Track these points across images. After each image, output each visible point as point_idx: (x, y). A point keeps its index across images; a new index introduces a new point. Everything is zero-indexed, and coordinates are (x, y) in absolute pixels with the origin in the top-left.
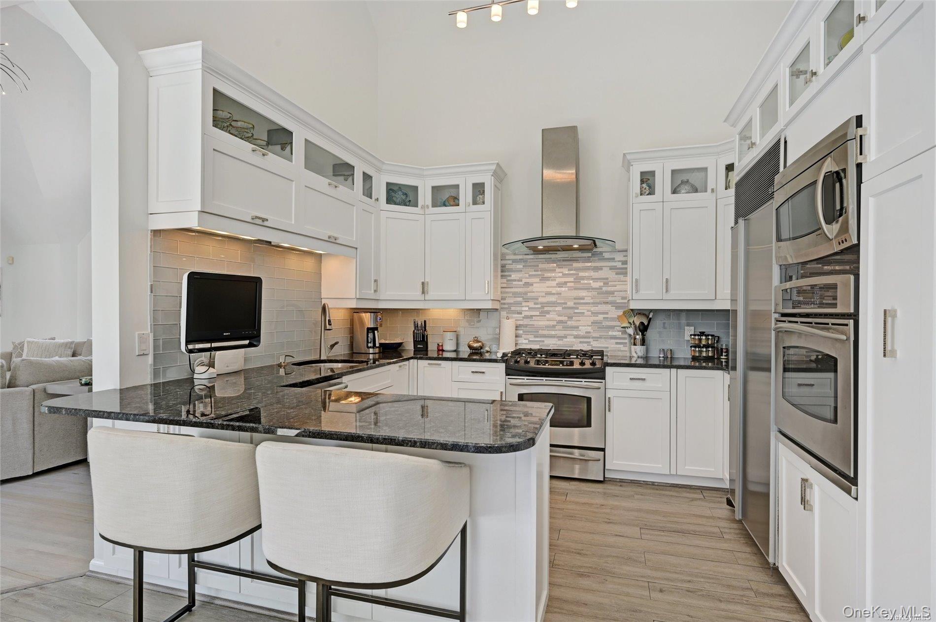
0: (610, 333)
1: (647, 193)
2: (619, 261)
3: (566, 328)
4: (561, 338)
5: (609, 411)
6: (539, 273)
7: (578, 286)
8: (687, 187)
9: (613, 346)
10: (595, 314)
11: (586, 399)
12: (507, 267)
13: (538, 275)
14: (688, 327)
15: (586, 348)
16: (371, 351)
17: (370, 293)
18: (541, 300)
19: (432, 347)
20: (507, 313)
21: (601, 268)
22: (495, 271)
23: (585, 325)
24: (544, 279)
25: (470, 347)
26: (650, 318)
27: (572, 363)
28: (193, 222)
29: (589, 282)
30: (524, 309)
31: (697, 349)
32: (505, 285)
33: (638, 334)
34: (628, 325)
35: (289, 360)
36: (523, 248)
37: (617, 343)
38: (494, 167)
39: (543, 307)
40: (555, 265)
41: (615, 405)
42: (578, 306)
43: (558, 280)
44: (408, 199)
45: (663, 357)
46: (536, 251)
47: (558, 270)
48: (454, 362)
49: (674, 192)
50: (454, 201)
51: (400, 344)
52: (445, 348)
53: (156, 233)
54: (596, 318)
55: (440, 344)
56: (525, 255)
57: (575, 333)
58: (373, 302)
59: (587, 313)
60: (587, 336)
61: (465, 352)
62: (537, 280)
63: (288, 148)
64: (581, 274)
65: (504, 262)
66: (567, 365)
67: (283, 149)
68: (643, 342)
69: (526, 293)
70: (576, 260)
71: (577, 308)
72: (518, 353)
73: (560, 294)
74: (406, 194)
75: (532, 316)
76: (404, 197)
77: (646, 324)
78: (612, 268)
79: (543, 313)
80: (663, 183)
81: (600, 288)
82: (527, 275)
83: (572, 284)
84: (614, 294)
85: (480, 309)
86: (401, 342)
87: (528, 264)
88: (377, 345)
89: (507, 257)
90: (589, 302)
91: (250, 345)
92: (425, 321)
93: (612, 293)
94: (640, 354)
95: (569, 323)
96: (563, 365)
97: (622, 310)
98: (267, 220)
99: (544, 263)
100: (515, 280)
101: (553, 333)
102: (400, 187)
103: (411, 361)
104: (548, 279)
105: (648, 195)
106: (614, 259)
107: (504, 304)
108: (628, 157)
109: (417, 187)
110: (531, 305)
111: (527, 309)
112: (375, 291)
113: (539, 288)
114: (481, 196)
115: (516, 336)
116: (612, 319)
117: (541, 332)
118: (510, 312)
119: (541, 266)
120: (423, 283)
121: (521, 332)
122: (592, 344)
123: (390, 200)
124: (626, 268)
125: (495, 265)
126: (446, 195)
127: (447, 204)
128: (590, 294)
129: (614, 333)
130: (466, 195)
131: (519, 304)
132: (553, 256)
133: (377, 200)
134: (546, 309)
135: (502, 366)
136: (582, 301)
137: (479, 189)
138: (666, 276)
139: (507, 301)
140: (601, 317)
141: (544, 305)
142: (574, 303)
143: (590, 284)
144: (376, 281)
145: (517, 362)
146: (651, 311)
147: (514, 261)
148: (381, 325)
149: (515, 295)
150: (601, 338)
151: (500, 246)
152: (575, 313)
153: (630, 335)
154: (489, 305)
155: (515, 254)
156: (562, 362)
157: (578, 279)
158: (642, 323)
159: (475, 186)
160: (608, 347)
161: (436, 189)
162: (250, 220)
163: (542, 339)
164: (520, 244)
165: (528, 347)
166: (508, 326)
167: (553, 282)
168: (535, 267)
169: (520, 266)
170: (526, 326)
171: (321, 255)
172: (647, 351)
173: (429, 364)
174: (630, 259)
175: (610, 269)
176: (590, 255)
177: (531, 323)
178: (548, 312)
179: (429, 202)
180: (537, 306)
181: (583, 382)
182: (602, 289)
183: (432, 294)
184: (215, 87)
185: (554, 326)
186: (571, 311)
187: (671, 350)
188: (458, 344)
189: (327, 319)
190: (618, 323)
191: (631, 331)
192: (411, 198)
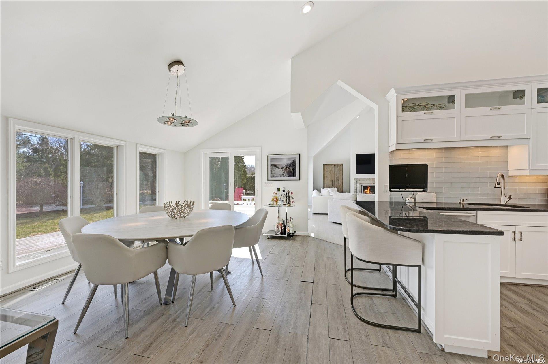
91: (424, 191)
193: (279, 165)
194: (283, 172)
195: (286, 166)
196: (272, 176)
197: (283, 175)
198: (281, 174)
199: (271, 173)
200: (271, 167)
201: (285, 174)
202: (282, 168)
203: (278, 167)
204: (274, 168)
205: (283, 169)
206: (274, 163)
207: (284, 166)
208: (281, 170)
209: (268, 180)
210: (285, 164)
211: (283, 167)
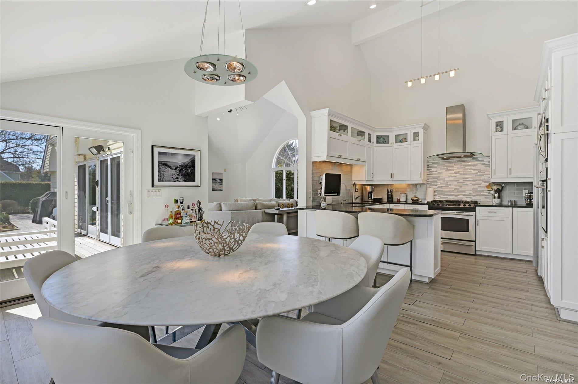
0: (482, 194)
1: (499, 131)
2: (486, 161)
3: (460, 191)
4: (456, 196)
5: (478, 225)
6: (445, 168)
7: (465, 173)
8: (522, 127)
9: (483, 199)
10: (473, 185)
11: (466, 220)
12: (430, 166)
13: (445, 169)
14: (525, 190)
15: (468, 200)
16: (370, 200)
17: (370, 179)
18: (446, 179)
19: (395, 200)
20: (430, 185)
21: (477, 165)
22: (424, 167)
23: (468, 190)
24: (447, 170)
25: (412, 200)
26: (503, 187)
27: (460, 205)
28: (325, 159)
29: (471, 171)
30: (438, 183)
31: (528, 200)
32: (429, 174)
33: (496, 194)
34: (491, 190)
35: (345, 202)
36: (437, 158)
37: (485, 198)
38: (423, 125)
39: (447, 182)
40: (453, 164)
41: (481, 223)
42: (465, 181)
43: (455, 171)
44: (385, 141)
45: (510, 204)
46: (443, 159)
47: (455, 166)
48: (405, 205)
49: (515, 129)
50: (405, 140)
51: (381, 199)
52: (401, 200)
53: (313, 162)
54: (474, 187)
55: (399, 199)
56: (439, 160)
57: (464, 193)
58: (371, 182)
59: (469, 185)
60: (470, 195)
61: (410, 201)
62: (445, 171)
63: (346, 131)
64: (466, 168)
65: (428, 164)
66: (457, 206)
67: (344, 131)
68: (499, 197)
69: (439, 177)
70: (464, 161)
71: (465, 183)
72: (434, 201)
73: (456, 177)
74: (384, 139)
75: (442, 187)
76: (383, 140)
77: (500, 189)
78: (482, 164)
79: (447, 185)
80: (508, 126)
81: (477, 173)
82: (439, 169)
83: (462, 172)
84: (484, 176)
85: (417, 184)
86: (381, 197)
87: (440, 164)
88: (373, 198)
89: (430, 162)
90: (471, 179)
91: (337, 195)
92: (392, 189)
93: (483, 175)
94: (497, 203)
95: (461, 189)
96: (455, 206)
97: (488, 183)
98: (342, 156)
99: (447, 163)
100: (434, 171)
101: (452, 193)
102: (381, 136)
103: (387, 204)
104: (450, 170)
105: (500, 131)
106: (484, 160)
107: (428, 181)
108: (489, 116)
109: (389, 136)
110: (442, 182)
111: (439, 183)
112: (372, 178)
113: (445, 174)
114: (417, 137)
115: (434, 195)
116: (483, 187)
117: (446, 193)
118: (431, 184)
119: (446, 165)
120: (391, 174)
121: (436, 193)
122: (472, 198)
123: (378, 142)
124: (489, 164)
125: (424, 166)
126: (401, 138)
127: (402, 141)
128: (471, 176)
129: (484, 194)
130: (410, 137)
131: (436, 181)
132: (452, 160)
133: (373, 143)
134: (449, 183)
135: (427, 206)
136: (467, 180)
137: (416, 135)
138: (510, 167)
139: (430, 180)
140: (477, 186)
141: (448, 182)
142: (463, 181)
143: (471, 172)
144: (372, 174)
145: (433, 205)
146: (504, 183)
147: (433, 163)
148: (374, 191)
149: (434, 177)
150: (477, 196)
151: (426, 157)
152: (463, 185)
153: (492, 194)
154: (421, 182)
155: (434, 160)
156: (455, 205)
157: (465, 170)
158: (498, 189)
159: (414, 133)
160: (480, 200)
161: (397, 136)
162: (337, 157)
163: (447, 196)
164: (435, 156)
165: (440, 200)
166: (430, 191)
167: (452, 172)
168: (444, 166)
169: (436, 165)
170: (439, 191)
171: (352, 165)
172: (501, 201)
173: (395, 206)
174: (490, 160)
175: (482, 165)
176: (471, 159)
177: (442, 189)
178: (450, 185)
179: (394, 141)
180: (444, 182)
181: (465, 213)
182: (477, 174)
183: (395, 178)
184: (331, 119)
185: (453, 191)
186: (462, 184)
187: (515, 201)
188: (407, 199)
189: (356, 188)
190: (486, 189)
191: (493, 192)
192: (386, 140)
193: (171, 163)
194: (178, 175)
195: (182, 166)
196: (159, 180)
197: (177, 178)
198: (175, 177)
199: (158, 176)
200: (159, 166)
201: (180, 177)
202: (176, 169)
203: (170, 167)
204: (163, 168)
205: (178, 171)
206: (164, 159)
207: (178, 165)
208: (174, 171)
209: (153, 186)
210: (180, 163)
211: (177, 167)
